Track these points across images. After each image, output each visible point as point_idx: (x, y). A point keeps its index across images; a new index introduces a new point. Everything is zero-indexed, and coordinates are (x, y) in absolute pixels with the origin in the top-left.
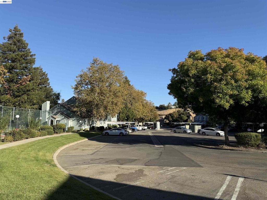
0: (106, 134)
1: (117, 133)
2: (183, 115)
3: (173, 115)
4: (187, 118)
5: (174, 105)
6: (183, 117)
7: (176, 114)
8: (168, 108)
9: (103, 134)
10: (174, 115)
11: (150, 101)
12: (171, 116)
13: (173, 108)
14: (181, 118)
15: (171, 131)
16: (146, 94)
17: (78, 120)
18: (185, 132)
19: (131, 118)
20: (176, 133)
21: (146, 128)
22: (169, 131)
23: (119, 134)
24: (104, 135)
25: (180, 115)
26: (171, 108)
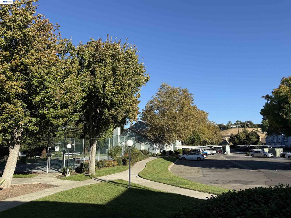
0: (183, 159)
1: (194, 158)
2: (252, 136)
3: (239, 136)
4: (257, 139)
5: (235, 124)
6: (252, 138)
7: (243, 136)
8: (228, 128)
9: (180, 158)
10: (241, 136)
11: (213, 121)
12: (236, 137)
13: (234, 128)
14: (250, 140)
15: (246, 155)
16: (208, 113)
17: (150, 144)
18: (266, 156)
19: (197, 142)
20: (254, 157)
21: (215, 152)
22: (244, 155)
23: (196, 159)
24: (181, 160)
25: (247, 136)
26: (232, 128)
